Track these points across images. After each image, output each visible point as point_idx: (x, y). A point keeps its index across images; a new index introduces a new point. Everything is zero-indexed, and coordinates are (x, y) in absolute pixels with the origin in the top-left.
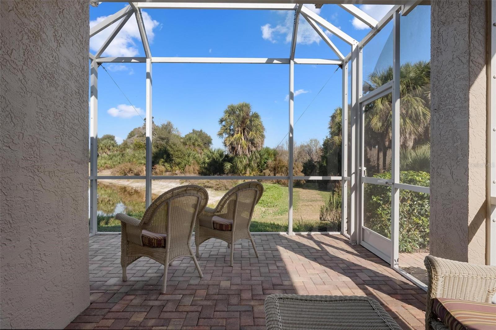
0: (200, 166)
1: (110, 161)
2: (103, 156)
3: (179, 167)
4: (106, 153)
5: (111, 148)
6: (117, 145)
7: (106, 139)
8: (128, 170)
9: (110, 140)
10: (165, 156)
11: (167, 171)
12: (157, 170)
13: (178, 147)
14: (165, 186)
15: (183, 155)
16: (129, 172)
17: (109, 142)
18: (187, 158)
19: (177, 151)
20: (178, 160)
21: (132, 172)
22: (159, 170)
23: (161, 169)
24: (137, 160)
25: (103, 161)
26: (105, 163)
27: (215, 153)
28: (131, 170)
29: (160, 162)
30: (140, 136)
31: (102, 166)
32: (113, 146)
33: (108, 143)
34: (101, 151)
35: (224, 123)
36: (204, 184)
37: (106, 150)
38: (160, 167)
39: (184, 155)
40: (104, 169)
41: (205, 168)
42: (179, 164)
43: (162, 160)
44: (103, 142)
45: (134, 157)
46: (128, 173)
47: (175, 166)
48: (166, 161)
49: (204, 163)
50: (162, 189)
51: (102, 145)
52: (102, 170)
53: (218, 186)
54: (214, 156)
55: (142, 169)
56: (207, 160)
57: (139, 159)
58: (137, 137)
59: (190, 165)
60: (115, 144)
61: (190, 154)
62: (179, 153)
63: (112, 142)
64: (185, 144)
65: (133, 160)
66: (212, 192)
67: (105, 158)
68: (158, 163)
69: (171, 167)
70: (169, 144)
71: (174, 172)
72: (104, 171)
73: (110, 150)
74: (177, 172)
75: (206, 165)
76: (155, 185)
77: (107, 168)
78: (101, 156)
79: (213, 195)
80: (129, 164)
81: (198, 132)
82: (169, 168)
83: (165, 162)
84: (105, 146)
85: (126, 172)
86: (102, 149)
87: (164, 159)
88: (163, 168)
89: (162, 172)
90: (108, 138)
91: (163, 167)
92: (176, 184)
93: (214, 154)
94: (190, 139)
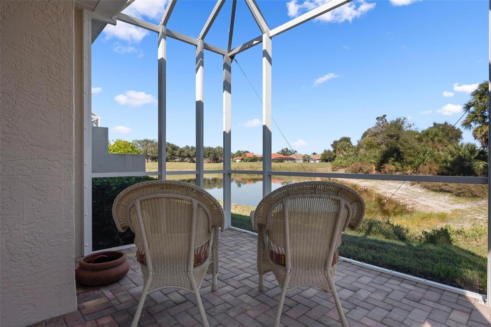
0: (439, 165)
1: (345, 160)
2: (339, 156)
3: (411, 166)
4: (342, 153)
5: (347, 149)
6: (353, 146)
7: (342, 141)
8: (358, 169)
9: (346, 141)
10: (395, 155)
11: (397, 170)
12: (386, 170)
13: (410, 144)
14: (393, 187)
15: (416, 153)
16: (360, 171)
17: (345, 143)
18: (422, 156)
19: (409, 149)
20: (410, 159)
21: (362, 171)
22: (389, 170)
23: (390, 168)
24: (367, 159)
25: (339, 161)
26: (341, 163)
27: (463, 149)
28: (361, 169)
29: (390, 161)
30: (372, 136)
31: (338, 165)
32: (349, 147)
33: (344, 145)
34: (338, 152)
35: (472, 109)
36: (440, 187)
37: (343, 151)
38: (389, 167)
39: (418, 153)
40: (340, 168)
41: (446, 168)
42: (411, 163)
43: (392, 159)
44: (340, 144)
45: (365, 157)
46: (358, 172)
47: (407, 165)
48: (397, 160)
49: (445, 161)
50: (388, 189)
51: (339, 147)
52: (338, 169)
53: (460, 191)
54: (460, 153)
55: (372, 168)
56: (450, 158)
57: (370, 158)
58: (369, 137)
59: (425, 165)
60: (350, 145)
61: (426, 151)
62: (411, 151)
63: (348, 143)
64: (420, 140)
65: (364, 159)
66: (451, 198)
67: (341, 158)
68: (387, 162)
69: (402, 167)
70: (399, 142)
71: (405, 172)
72: (340, 170)
73: (346, 151)
74: (409, 172)
75: (449, 164)
76: (382, 184)
77: (343, 167)
78: (338, 156)
79: (451, 202)
80: (360, 164)
81: (440, 125)
82: (400, 168)
83: (395, 161)
84: (342, 147)
85: (357, 171)
86: (339, 150)
87: (394, 157)
88: (393, 168)
89: (392, 171)
90: (345, 140)
91: (393, 166)
92: (406, 185)
93: (460, 150)
94: (428, 135)
